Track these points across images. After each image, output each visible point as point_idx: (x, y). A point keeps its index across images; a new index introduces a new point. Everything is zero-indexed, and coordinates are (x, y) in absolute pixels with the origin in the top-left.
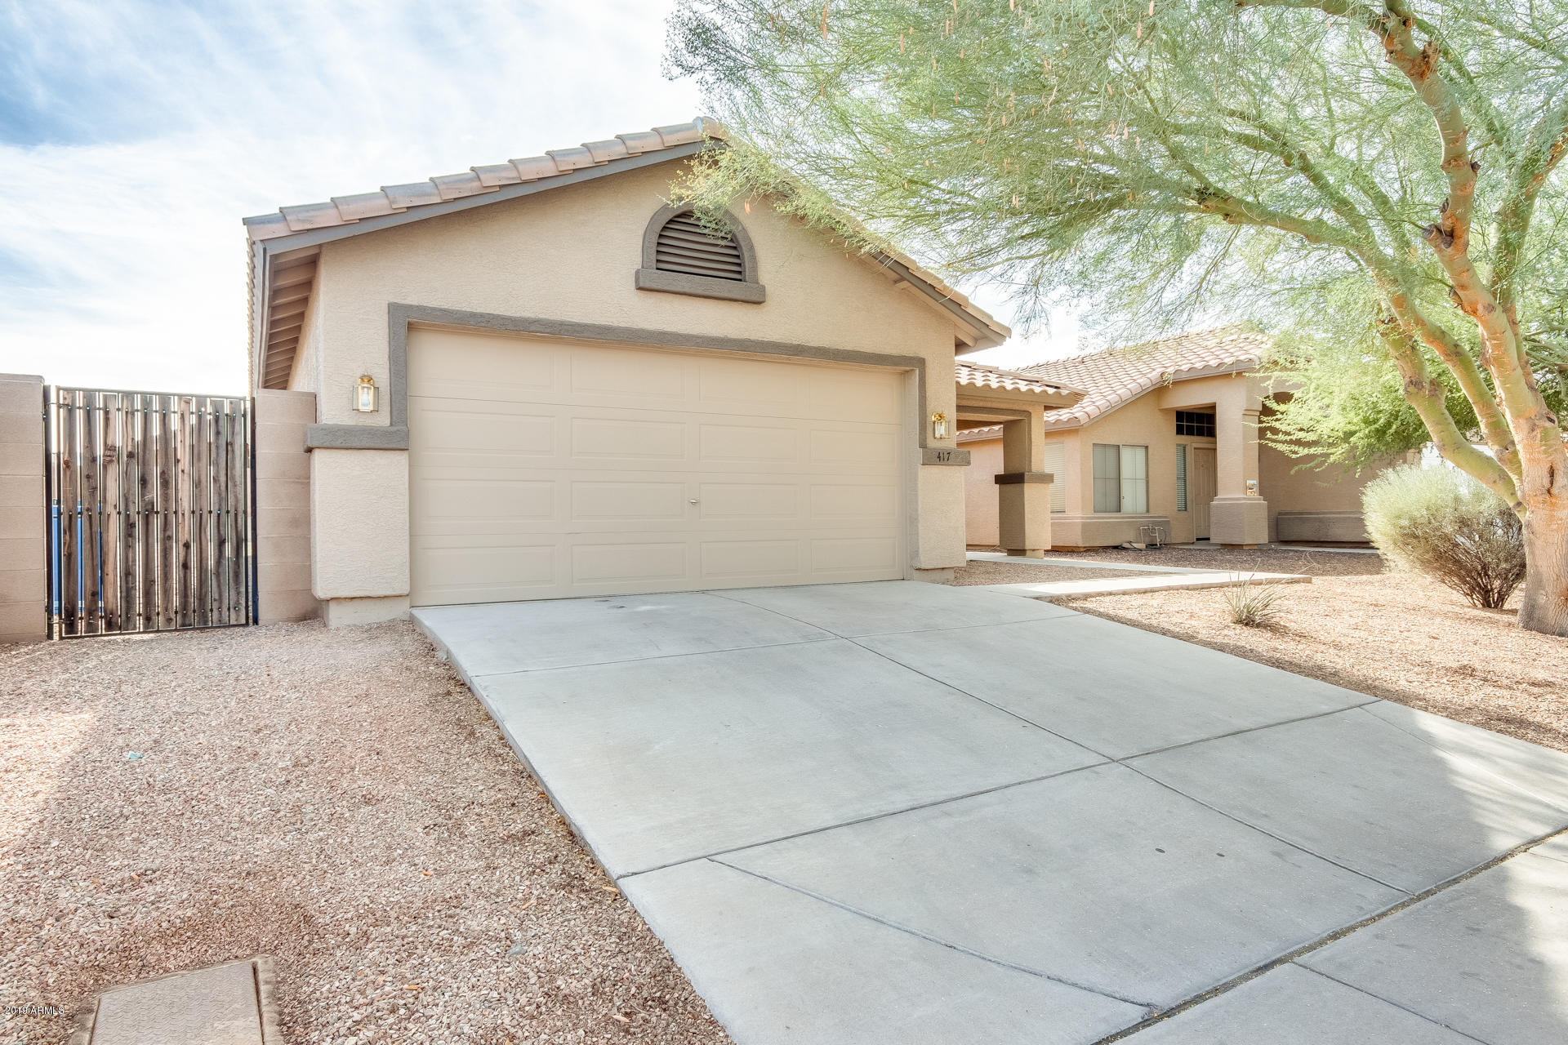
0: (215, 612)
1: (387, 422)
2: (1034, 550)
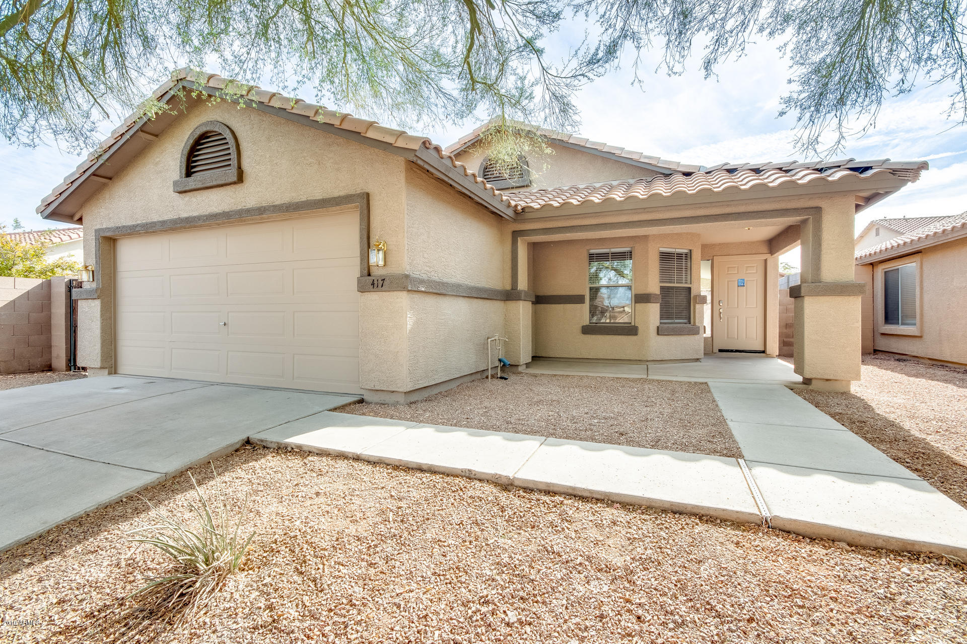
2: (827, 380)
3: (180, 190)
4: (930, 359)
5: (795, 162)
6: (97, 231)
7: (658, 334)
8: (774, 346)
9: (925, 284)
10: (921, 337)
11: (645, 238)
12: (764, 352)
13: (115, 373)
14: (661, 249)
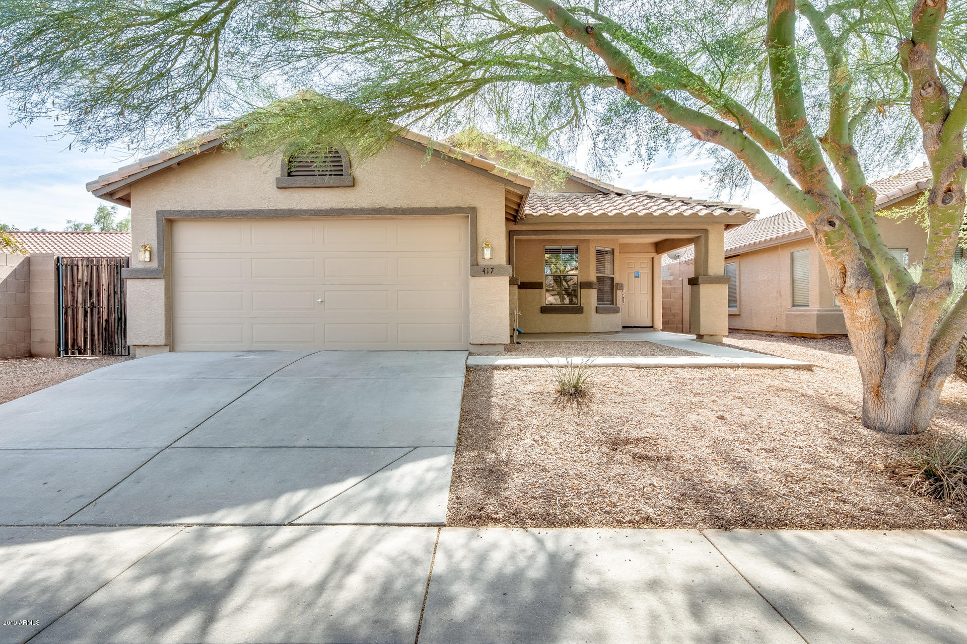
0: (117, 349)
1: (157, 266)
2: (711, 335)
3: (279, 186)
4: (746, 330)
5: (691, 198)
6: (158, 213)
7: (597, 312)
8: (659, 324)
9: (742, 278)
10: (739, 315)
11: (588, 241)
12: (652, 327)
13: (173, 351)
14: (597, 248)
